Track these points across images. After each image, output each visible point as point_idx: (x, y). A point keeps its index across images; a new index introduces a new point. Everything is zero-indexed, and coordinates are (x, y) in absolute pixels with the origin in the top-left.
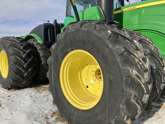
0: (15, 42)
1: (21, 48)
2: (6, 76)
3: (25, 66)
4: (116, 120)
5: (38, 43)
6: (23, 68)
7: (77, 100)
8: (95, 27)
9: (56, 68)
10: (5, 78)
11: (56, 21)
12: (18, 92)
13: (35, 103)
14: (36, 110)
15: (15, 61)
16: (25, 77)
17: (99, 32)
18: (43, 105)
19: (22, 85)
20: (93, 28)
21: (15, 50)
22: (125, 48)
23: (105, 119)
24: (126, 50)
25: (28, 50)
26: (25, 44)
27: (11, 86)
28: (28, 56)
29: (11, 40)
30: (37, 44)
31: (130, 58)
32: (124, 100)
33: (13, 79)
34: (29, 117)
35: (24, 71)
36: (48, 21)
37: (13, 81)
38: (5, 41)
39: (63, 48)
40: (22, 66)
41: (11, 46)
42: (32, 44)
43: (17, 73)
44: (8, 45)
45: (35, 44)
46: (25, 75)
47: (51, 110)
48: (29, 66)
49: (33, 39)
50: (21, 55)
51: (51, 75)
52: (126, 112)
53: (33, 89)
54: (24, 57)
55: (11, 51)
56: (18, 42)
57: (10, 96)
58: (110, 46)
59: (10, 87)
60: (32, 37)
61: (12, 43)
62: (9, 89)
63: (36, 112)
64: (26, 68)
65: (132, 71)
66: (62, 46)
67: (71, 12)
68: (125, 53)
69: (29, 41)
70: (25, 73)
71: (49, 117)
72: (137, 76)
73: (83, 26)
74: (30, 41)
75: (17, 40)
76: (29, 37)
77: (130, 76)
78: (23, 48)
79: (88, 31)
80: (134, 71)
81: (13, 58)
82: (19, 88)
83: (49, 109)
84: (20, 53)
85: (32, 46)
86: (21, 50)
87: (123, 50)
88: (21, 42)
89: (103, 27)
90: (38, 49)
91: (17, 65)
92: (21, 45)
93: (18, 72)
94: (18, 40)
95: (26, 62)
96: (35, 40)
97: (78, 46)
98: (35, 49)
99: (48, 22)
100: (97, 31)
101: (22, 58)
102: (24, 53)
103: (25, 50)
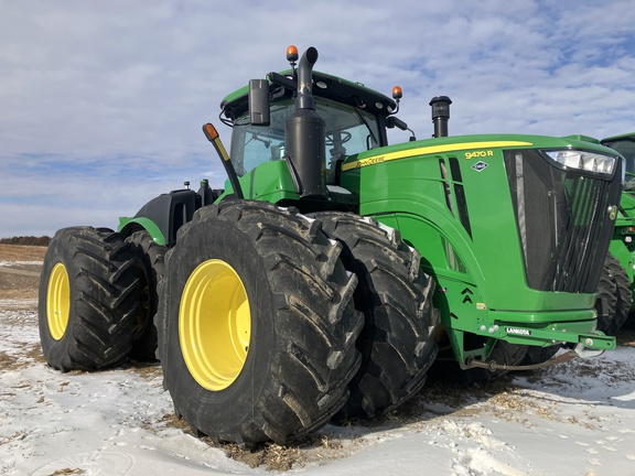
0: (93, 240)
1: (107, 257)
2: (62, 334)
3: (112, 306)
4: (267, 400)
5: (154, 244)
6: (108, 311)
7: (206, 367)
8: (241, 216)
9: (173, 302)
10: (57, 338)
11: (206, 184)
12: (88, 377)
13: (126, 397)
14: (124, 408)
15: (87, 291)
16: (111, 335)
17: (246, 224)
18: (144, 402)
19: (102, 358)
20: (236, 216)
21: (89, 263)
22: (282, 256)
23: (250, 400)
24: (285, 259)
25: (124, 261)
26: (117, 246)
27: (72, 359)
28: (123, 279)
29: (82, 237)
30: (151, 245)
31: (293, 275)
32: (277, 356)
33: (78, 341)
34: (105, 418)
35: (109, 317)
36: (188, 184)
37: (78, 347)
38: (68, 238)
39: (187, 256)
40: (104, 306)
41: (81, 251)
42: (140, 245)
43: (89, 324)
44: (73, 250)
45: (145, 245)
46: (110, 330)
47: (163, 411)
48: (122, 306)
49: (142, 233)
50: (105, 274)
51: (161, 318)
52: (283, 381)
53: (131, 371)
54: (111, 280)
55: (80, 265)
56: (101, 240)
57: (66, 384)
58: (260, 252)
59: (68, 362)
60: (141, 228)
61: (84, 244)
62: (66, 370)
63: (124, 411)
64: (115, 310)
65: (289, 298)
66: (184, 251)
67: (242, 163)
68: (282, 266)
69: (132, 237)
70: (112, 323)
71: (153, 421)
72: (299, 307)
73: (223, 211)
74: (135, 239)
75: (97, 237)
76: (131, 228)
77: (286, 308)
78: (112, 258)
79: (228, 222)
80: (292, 297)
81: (82, 283)
82: (93, 368)
83: (159, 408)
84: (103, 270)
85: (137, 252)
86: (107, 263)
87: (278, 259)
88: (108, 240)
89: (255, 215)
90: (153, 261)
91: (93, 302)
92: (107, 249)
93: (93, 322)
94: (101, 236)
95: (115, 293)
96: (147, 236)
97: (212, 252)
98: (146, 258)
99: (186, 187)
100: (242, 223)
101: (105, 283)
102: (113, 269)
103: (115, 263)
